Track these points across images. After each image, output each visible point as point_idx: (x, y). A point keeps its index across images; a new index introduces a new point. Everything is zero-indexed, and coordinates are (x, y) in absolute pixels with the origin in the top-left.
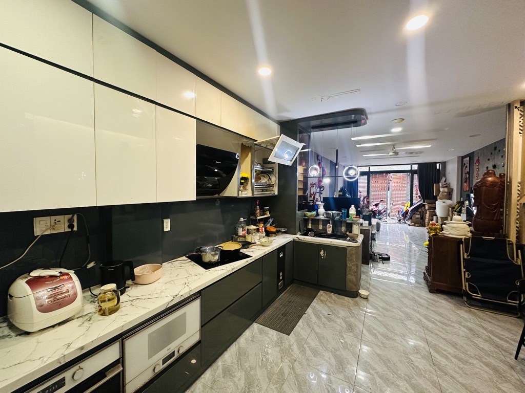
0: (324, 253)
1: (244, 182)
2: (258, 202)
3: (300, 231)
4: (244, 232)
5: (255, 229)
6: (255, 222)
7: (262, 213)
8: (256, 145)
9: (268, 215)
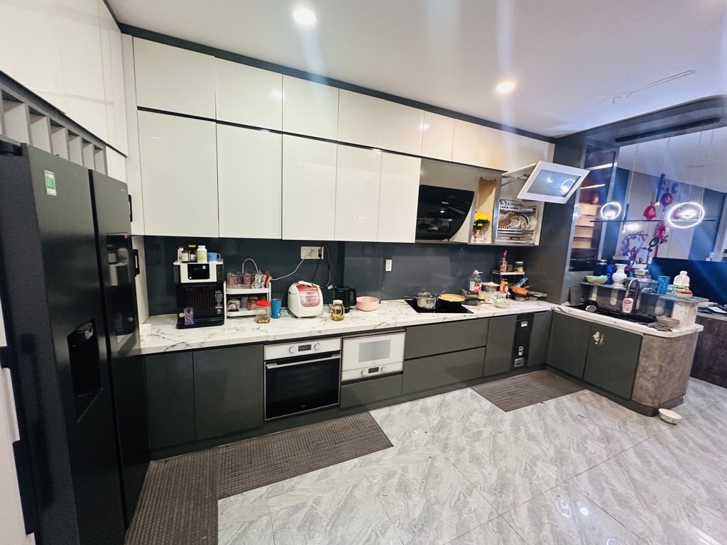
0: (600, 337)
1: (483, 227)
2: (505, 254)
3: (569, 300)
4: (477, 288)
5: (494, 287)
6: (497, 279)
7: (510, 269)
8: (504, 177)
9: (521, 271)
